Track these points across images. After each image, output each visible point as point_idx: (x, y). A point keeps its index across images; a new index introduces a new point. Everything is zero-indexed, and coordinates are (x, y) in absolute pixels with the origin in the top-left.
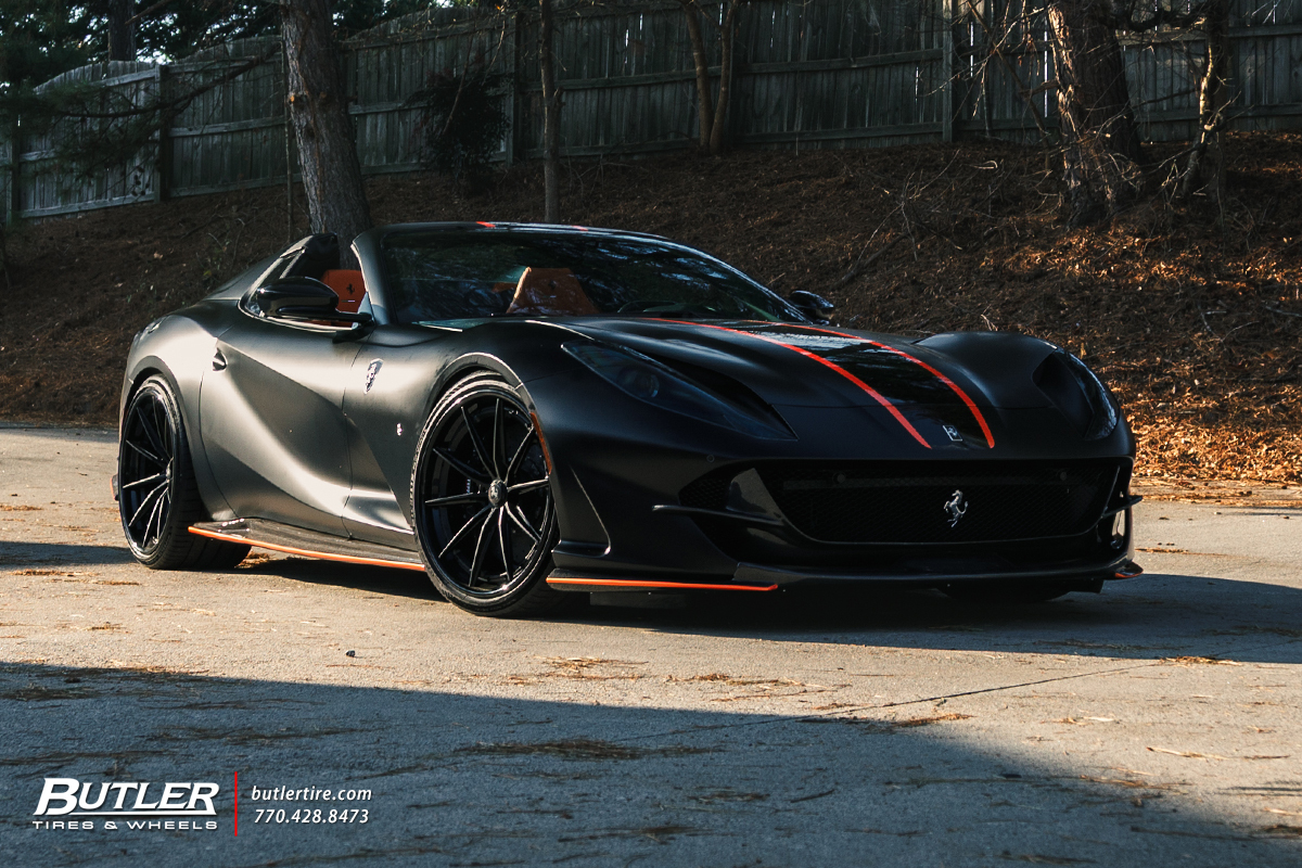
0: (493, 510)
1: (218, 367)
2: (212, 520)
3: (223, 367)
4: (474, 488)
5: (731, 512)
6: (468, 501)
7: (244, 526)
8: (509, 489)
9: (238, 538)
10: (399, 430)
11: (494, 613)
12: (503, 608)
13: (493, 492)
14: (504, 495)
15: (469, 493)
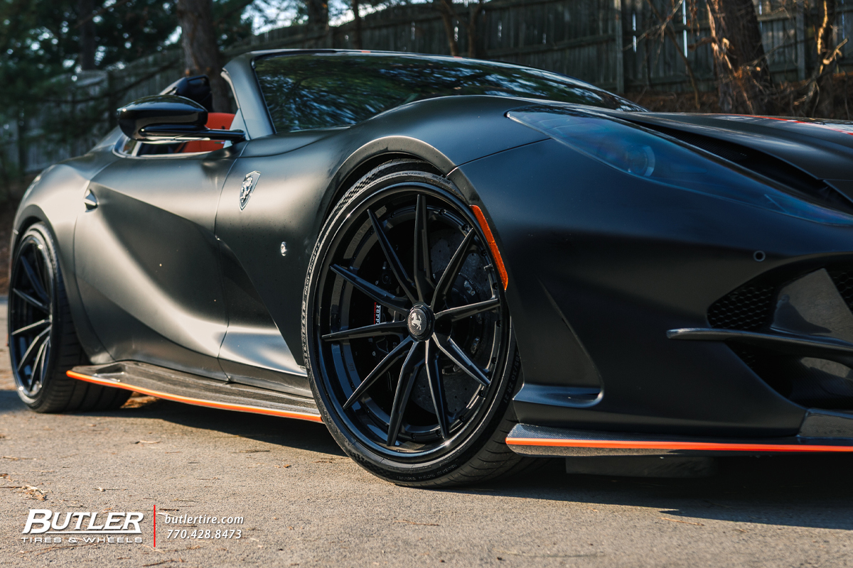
0: (415, 344)
1: (90, 208)
2: (92, 364)
3: (95, 207)
4: (386, 316)
5: (778, 335)
6: (379, 333)
7: (118, 369)
8: (437, 315)
9: (113, 382)
10: (283, 250)
11: (423, 484)
12: (437, 477)
13: (415, 320)
14: (431, 324)
15: (379, 322)
